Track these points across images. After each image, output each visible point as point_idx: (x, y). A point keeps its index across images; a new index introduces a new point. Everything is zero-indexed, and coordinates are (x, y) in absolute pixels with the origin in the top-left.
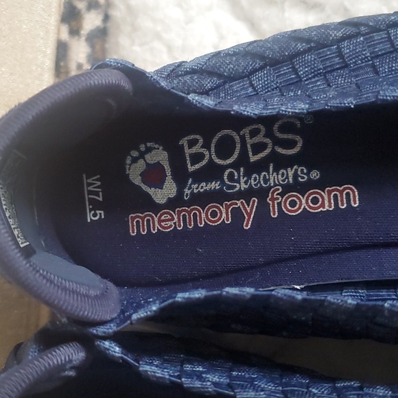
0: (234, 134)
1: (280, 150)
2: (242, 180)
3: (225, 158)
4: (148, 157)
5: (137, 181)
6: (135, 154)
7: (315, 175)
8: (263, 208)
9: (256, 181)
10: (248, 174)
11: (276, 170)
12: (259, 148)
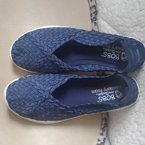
0: (108, 99)
3: (109, 96)
4: (119, 96)
5: (121, 93)
6: (121, 97)
7: (97, 94)
8: (103, 90)
9: (104, 93)
10: (105, 94)
11: (102, 95)
12: (104, 98)
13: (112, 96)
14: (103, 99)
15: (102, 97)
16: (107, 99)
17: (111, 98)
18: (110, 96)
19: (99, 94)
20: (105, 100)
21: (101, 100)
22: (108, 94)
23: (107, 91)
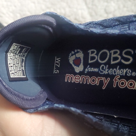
0: (108, 52)
1: (123, 61)
2: (106, 70)
3: (102, 60)
4: (77, 55)
5: (71, 62)
6: (73, 53)
7: (134, 74)
8: (111, 83)
9: (111, 71)
10: (109, 68)
11: (120, 69)
12: (115, 59)
13: (93, 58)
14: (119, 57)
15: (120, 61)
16: (108, 54)
17: (97, 54)
18: (97, 60)
19: (126, 73)
20: (115, 53)
21: (126, 53)
22: (103, 67)
23: (101, 76)
